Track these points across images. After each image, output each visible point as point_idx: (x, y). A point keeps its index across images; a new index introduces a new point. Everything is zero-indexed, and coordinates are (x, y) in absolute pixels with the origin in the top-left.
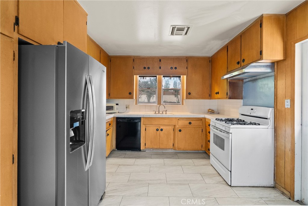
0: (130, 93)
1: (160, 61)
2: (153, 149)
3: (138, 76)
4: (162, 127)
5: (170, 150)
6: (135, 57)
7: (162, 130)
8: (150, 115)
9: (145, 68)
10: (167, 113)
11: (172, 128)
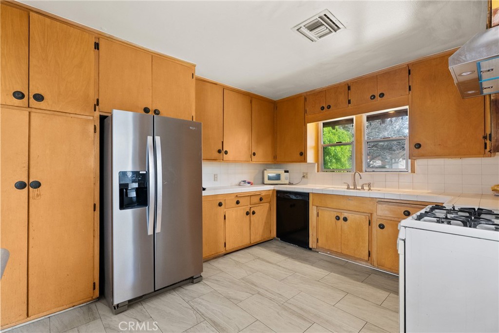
0: (301, 154)
1: (349, 88)
2: (332, 252)
3: (321, 124)
4: (346, 215)
5: (364, 263)
6: (308, 94)
7: (345, 219)
8: (333, 190)
9: (323, 108)
10: (372, 188)
11: (366, 218)
